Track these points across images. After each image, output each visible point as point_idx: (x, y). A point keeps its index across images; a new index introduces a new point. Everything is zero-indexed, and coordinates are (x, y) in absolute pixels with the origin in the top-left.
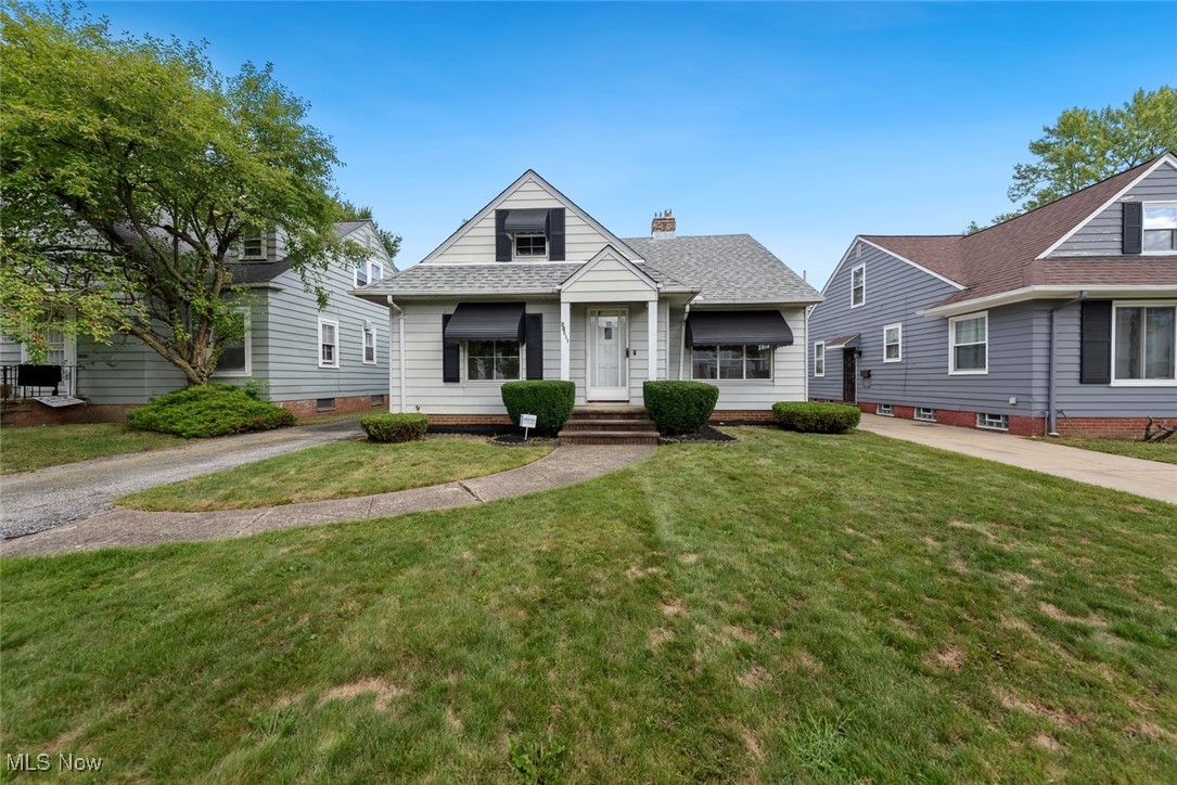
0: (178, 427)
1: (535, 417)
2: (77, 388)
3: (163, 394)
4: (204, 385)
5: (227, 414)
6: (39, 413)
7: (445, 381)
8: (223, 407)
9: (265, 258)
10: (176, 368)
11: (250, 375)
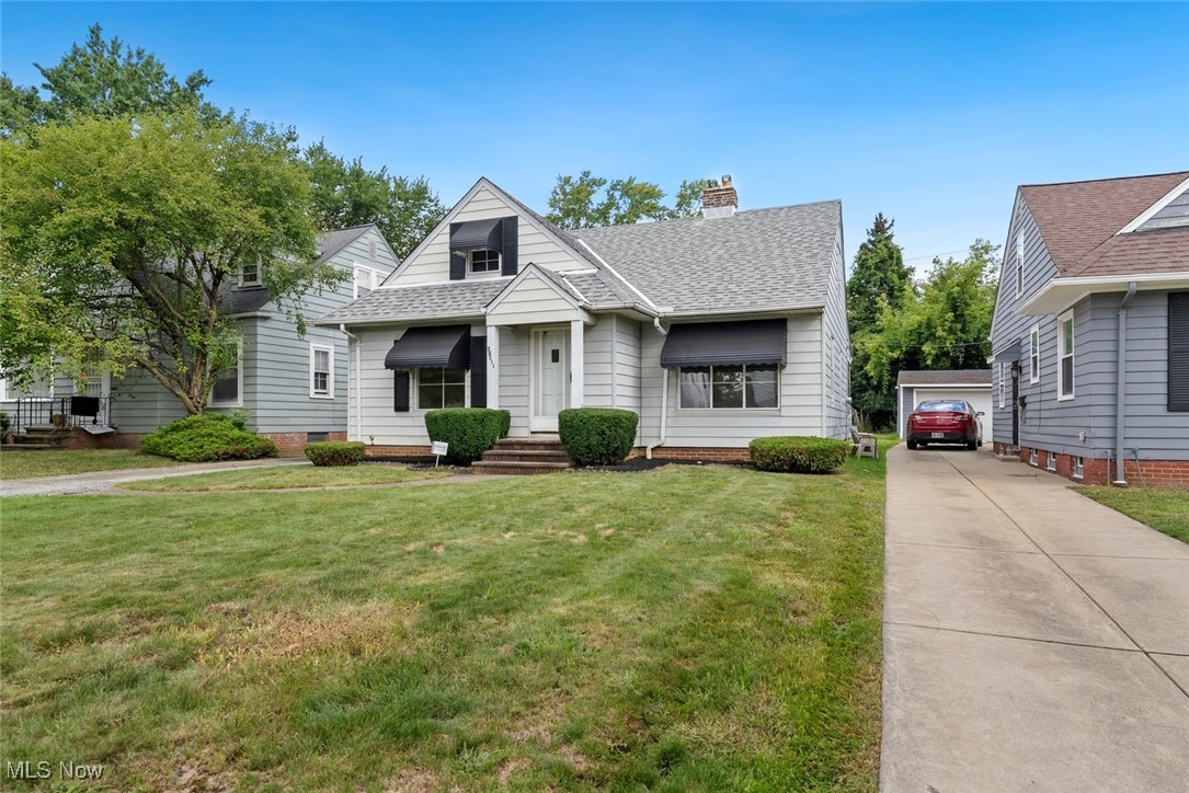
0: (174, 451)
1: (446, 444)
2: (110, 418)
3: (169, 423)
4: (200, 415)
5: (213, 442)
6: (84, 439)
7: (396, 410)
8: (211, 435)
9: (260, 283)
10: (177, 399)
11: (241, 406)
